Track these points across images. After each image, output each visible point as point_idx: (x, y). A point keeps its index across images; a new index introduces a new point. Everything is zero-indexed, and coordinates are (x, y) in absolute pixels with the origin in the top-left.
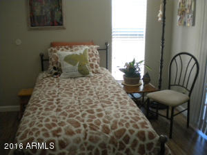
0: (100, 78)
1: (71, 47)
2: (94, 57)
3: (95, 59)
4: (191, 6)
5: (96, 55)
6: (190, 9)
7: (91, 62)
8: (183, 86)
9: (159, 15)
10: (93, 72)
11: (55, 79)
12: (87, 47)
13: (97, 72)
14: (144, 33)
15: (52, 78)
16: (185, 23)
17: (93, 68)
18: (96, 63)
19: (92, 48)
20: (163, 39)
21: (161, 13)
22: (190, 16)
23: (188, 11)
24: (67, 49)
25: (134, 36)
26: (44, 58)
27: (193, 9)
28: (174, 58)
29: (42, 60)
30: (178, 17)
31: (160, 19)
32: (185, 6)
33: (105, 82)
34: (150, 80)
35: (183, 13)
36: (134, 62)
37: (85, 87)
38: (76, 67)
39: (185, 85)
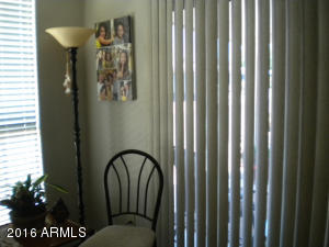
4: (126, 64)
6: (126, 69)
8: (137, 213)
9: (65, 84)
14: (37, 120)
16: (116, 95)
20: (77, 129)
21: (68, 79)
22: (125, 82)
23: (120, 74)
25: (17, 127)
27: (130, 69)
28: (111, 163)
30: (100, 86)
31: (68, 91)
32: (112, 65)
34: (68, 213)
35: (109, 77)
36: (28, 183)
39: (141, 211)
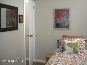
0: (84, 56)
1: (72, 39)
2: (82, 44)
3: (82, 46)
5: (83, 43)
7: (80, 47)
10: (81, 52)
11: (61, 53)
12: (79, 39)
13: (83, 52)
15: (60, 52)
17: (81, 50)
18: (83, 48)
19: (82, 40)
24: (70, 39)
26: (59, 42)
29: (58, 43)
33: (85, 59)
37: (74, 60)
38: (72, 49)
